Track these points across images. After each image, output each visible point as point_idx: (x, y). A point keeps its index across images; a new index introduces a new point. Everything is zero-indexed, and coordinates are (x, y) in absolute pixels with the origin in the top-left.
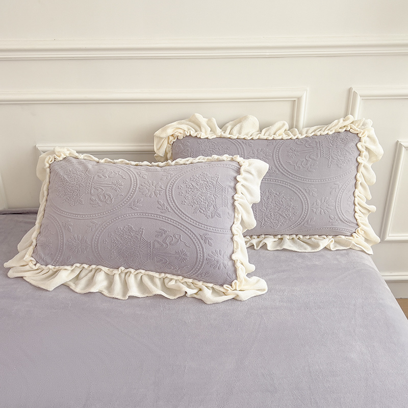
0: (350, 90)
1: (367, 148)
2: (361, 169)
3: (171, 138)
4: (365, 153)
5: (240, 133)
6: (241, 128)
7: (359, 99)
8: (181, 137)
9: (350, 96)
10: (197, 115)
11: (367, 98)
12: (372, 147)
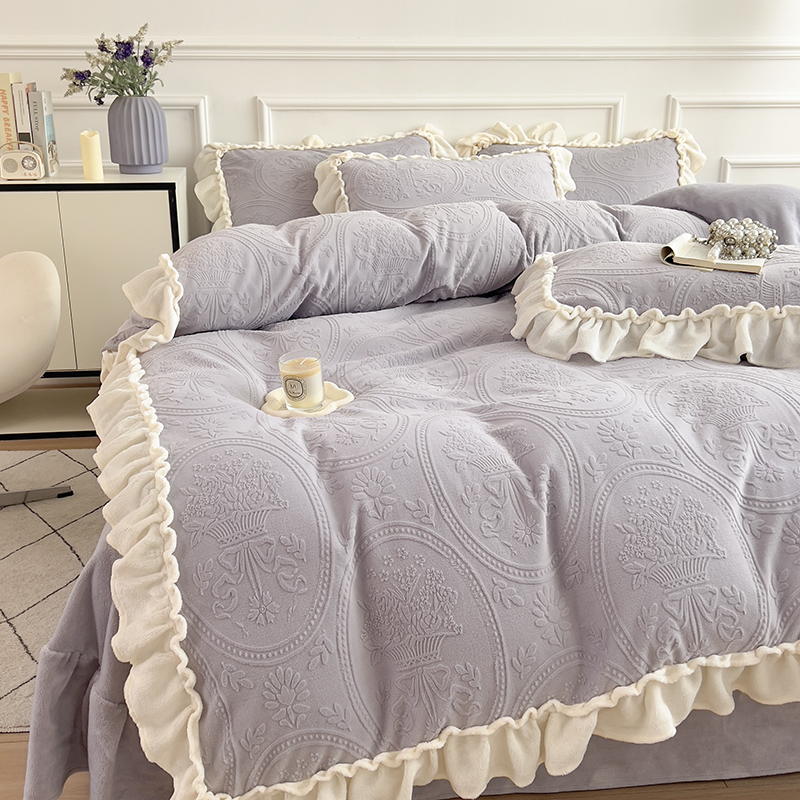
0: (668, 97)
1: (688, 153)
2: (683, 172)
3: (476, 148)
4: (685, 157)
5: (551, 140)
6: (552, 137)
7: (678, 107)
8: (487, 146)
9: (669, 103)
10: (501, 124)
11: (689, 107)
12: (693, 151)
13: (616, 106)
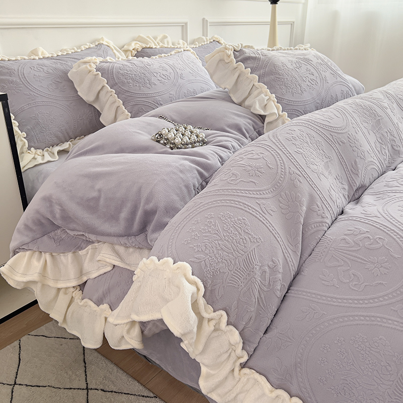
0: (203, 19)
7: (209, 24)
9: (204, 22)
13: (186, 24)
